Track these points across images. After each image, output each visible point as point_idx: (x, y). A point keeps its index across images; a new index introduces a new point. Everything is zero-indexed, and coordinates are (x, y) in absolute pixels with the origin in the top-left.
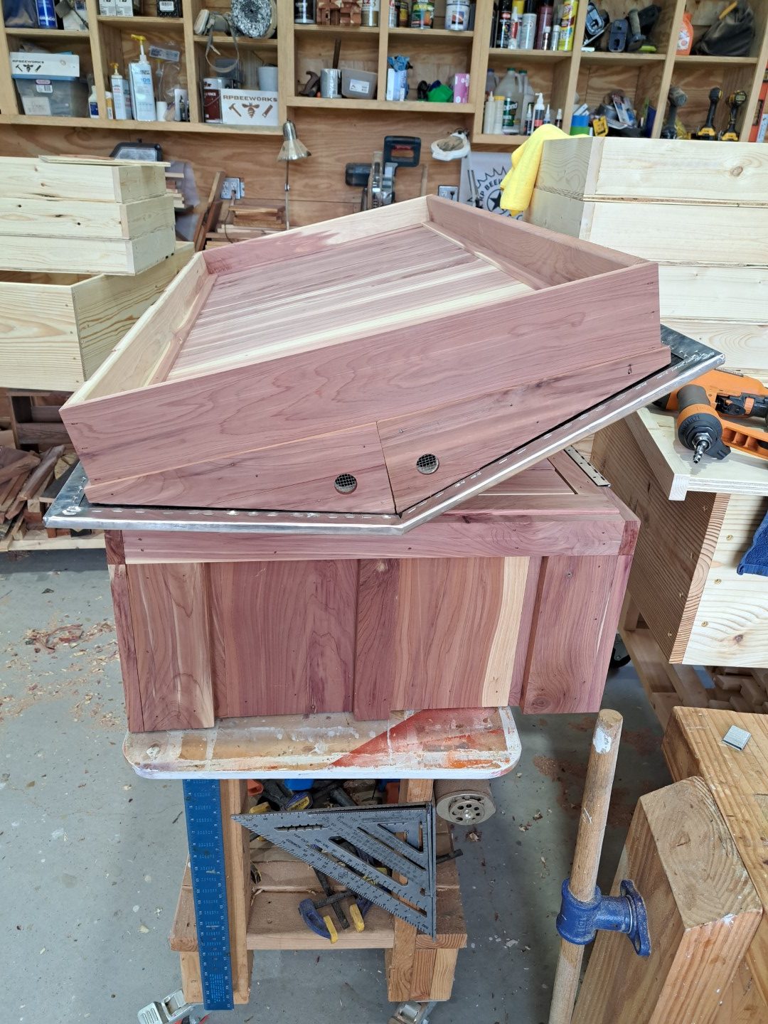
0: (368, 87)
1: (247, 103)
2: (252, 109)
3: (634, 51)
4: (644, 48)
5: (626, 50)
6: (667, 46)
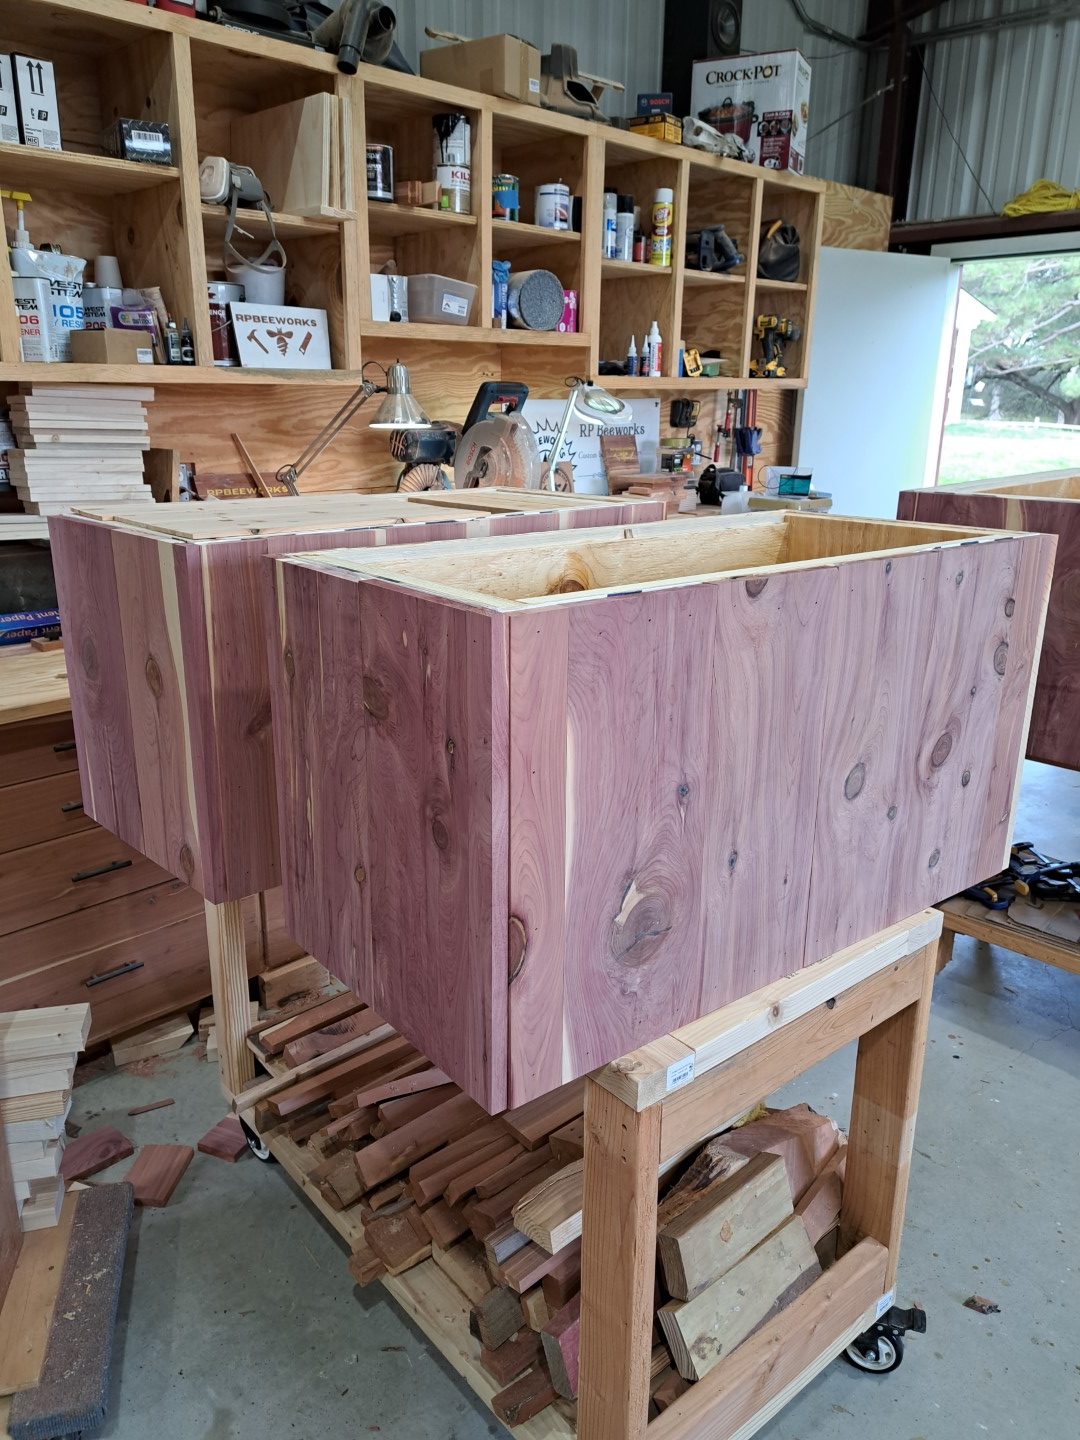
0: (466, 306)
1: (274, 328)
2: (282, 338)
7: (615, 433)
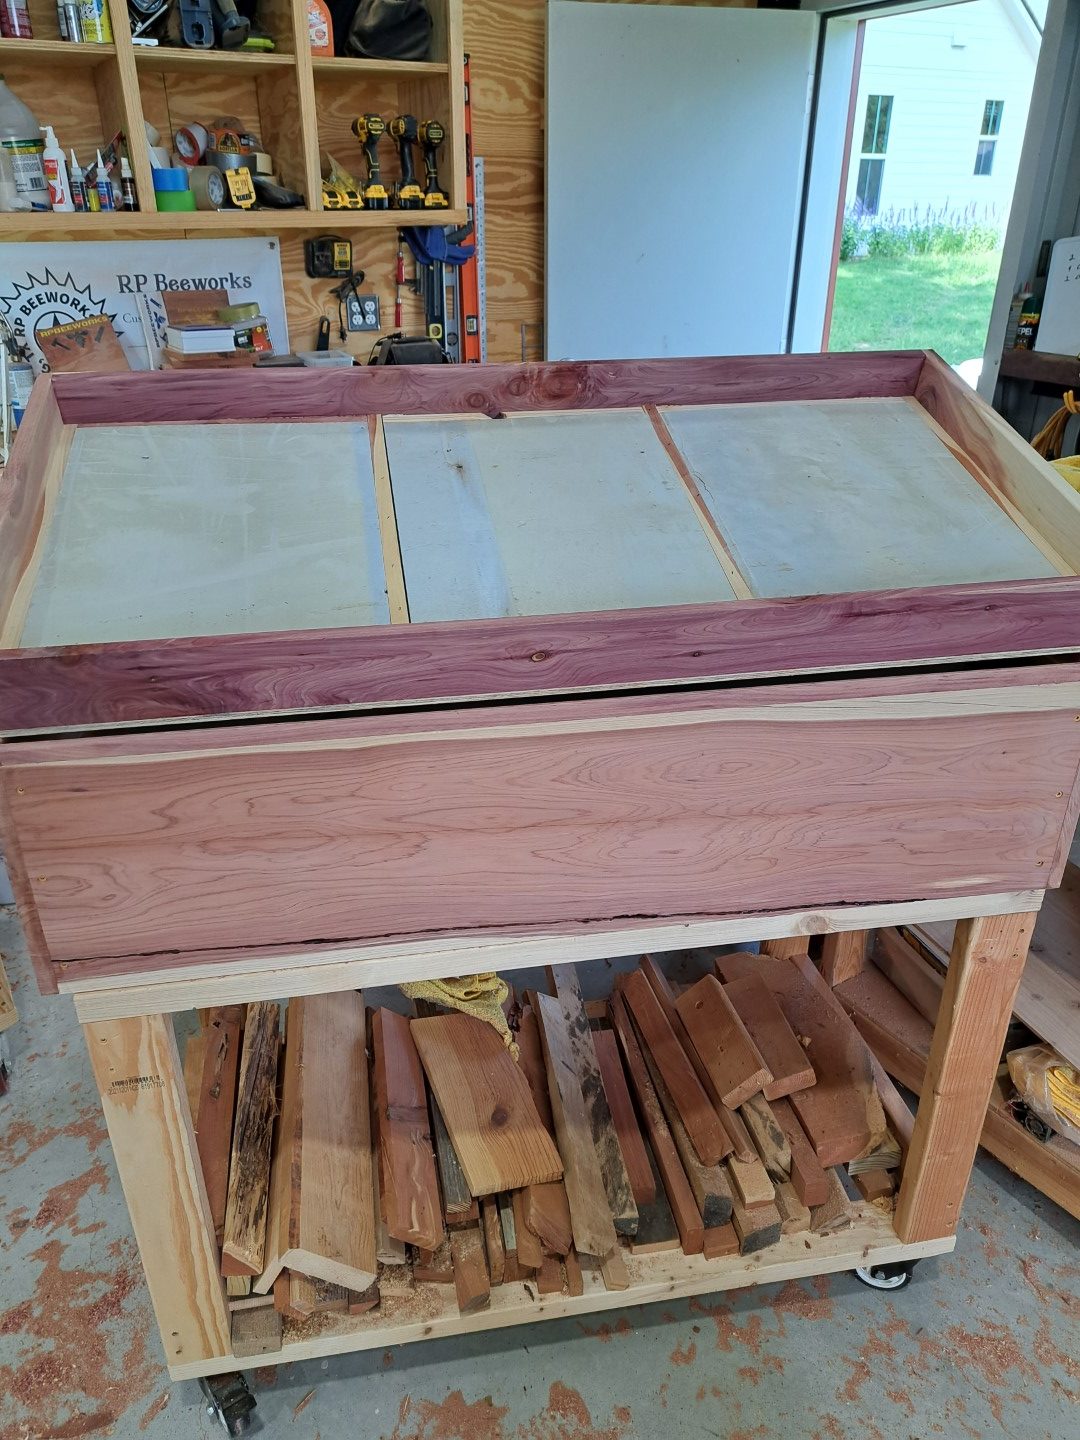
3: (235, 46)
4: (252, 41)
5: (219, 44)
6: (292, 39)
7: (193, 288)
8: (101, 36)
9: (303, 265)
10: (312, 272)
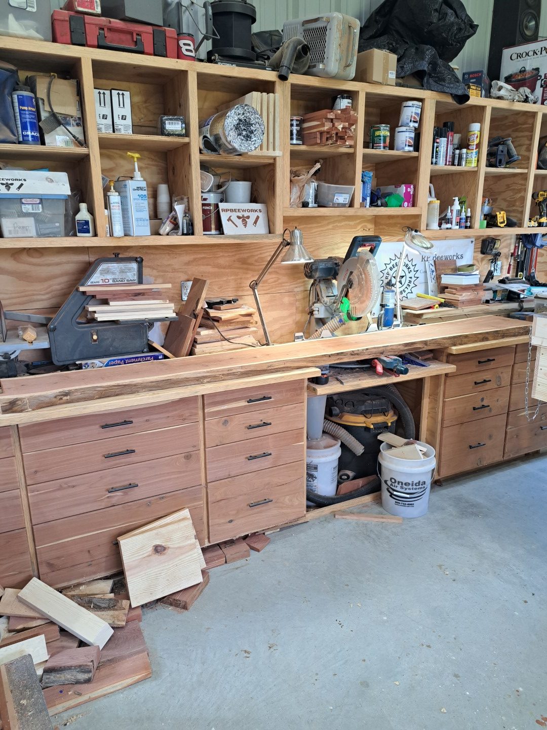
0: (347, 198)
1: (240, 214)
2: (244, 220)
7: (444, 259)
8: (474, 164)
9: (480, 250)
10: (483, 252)
